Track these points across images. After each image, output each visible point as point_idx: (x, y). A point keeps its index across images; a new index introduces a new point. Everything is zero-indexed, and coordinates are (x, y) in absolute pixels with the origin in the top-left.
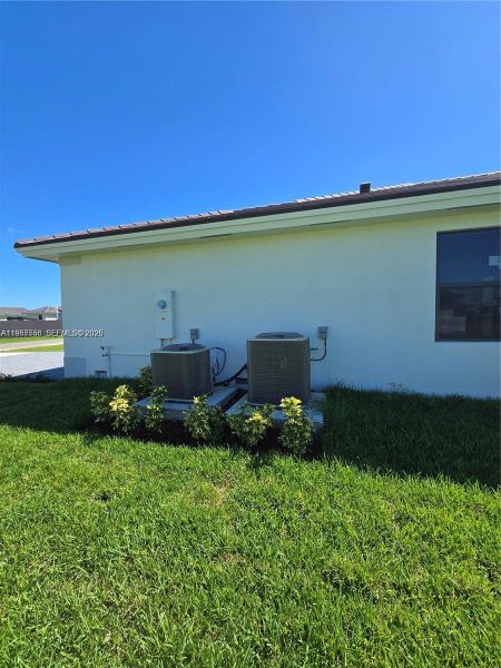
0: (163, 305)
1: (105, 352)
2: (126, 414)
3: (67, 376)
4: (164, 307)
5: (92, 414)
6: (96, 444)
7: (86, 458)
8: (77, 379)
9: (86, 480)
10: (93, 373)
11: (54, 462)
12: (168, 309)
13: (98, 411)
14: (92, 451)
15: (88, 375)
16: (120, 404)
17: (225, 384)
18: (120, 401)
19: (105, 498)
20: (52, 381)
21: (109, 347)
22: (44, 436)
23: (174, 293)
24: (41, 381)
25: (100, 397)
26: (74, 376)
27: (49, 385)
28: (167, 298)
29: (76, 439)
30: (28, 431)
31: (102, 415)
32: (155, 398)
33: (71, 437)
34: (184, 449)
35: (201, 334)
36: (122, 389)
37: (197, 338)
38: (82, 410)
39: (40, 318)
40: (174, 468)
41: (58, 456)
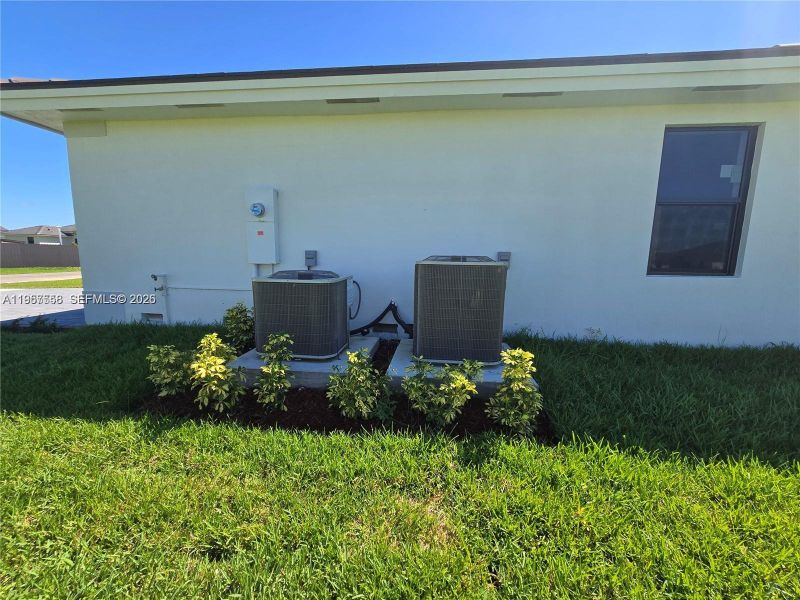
0: (260, 212)
1: (159, 284)
2: (221, 383)
3: (90, 321)
4: (262, 214)
5: (150, 384)
6: (169, 435)
7: (153, 464)
8: (109, 327)
9: (165, 516)
10: (138, 318)
11: (85, 480)
12: (269, 217)
13: (163, 377)
14: (162, 451)
15: (129, 321)
16: (209, 365)
17: (363, 332)
18: (211, 359)
19: (216, 554)
20: (62, 329)
21: (165, 276)
22: (59, 426)
23: (277, 194)
24: (40, 331)
25: (167, 355)
26: (103, 322)
27: (58, 336)
28: (267, 200)
29: (126, 430)
30: (22, 419)
31: (170, 385)
32: (273, 355)
33: (116, 426)
34: (340, 438)
35: (321, 259)
36: (212, 341)
37: (316, 264)
38: (130, 377)
39: (31, 240)
40: (334, 473)
41: (95, 466)
